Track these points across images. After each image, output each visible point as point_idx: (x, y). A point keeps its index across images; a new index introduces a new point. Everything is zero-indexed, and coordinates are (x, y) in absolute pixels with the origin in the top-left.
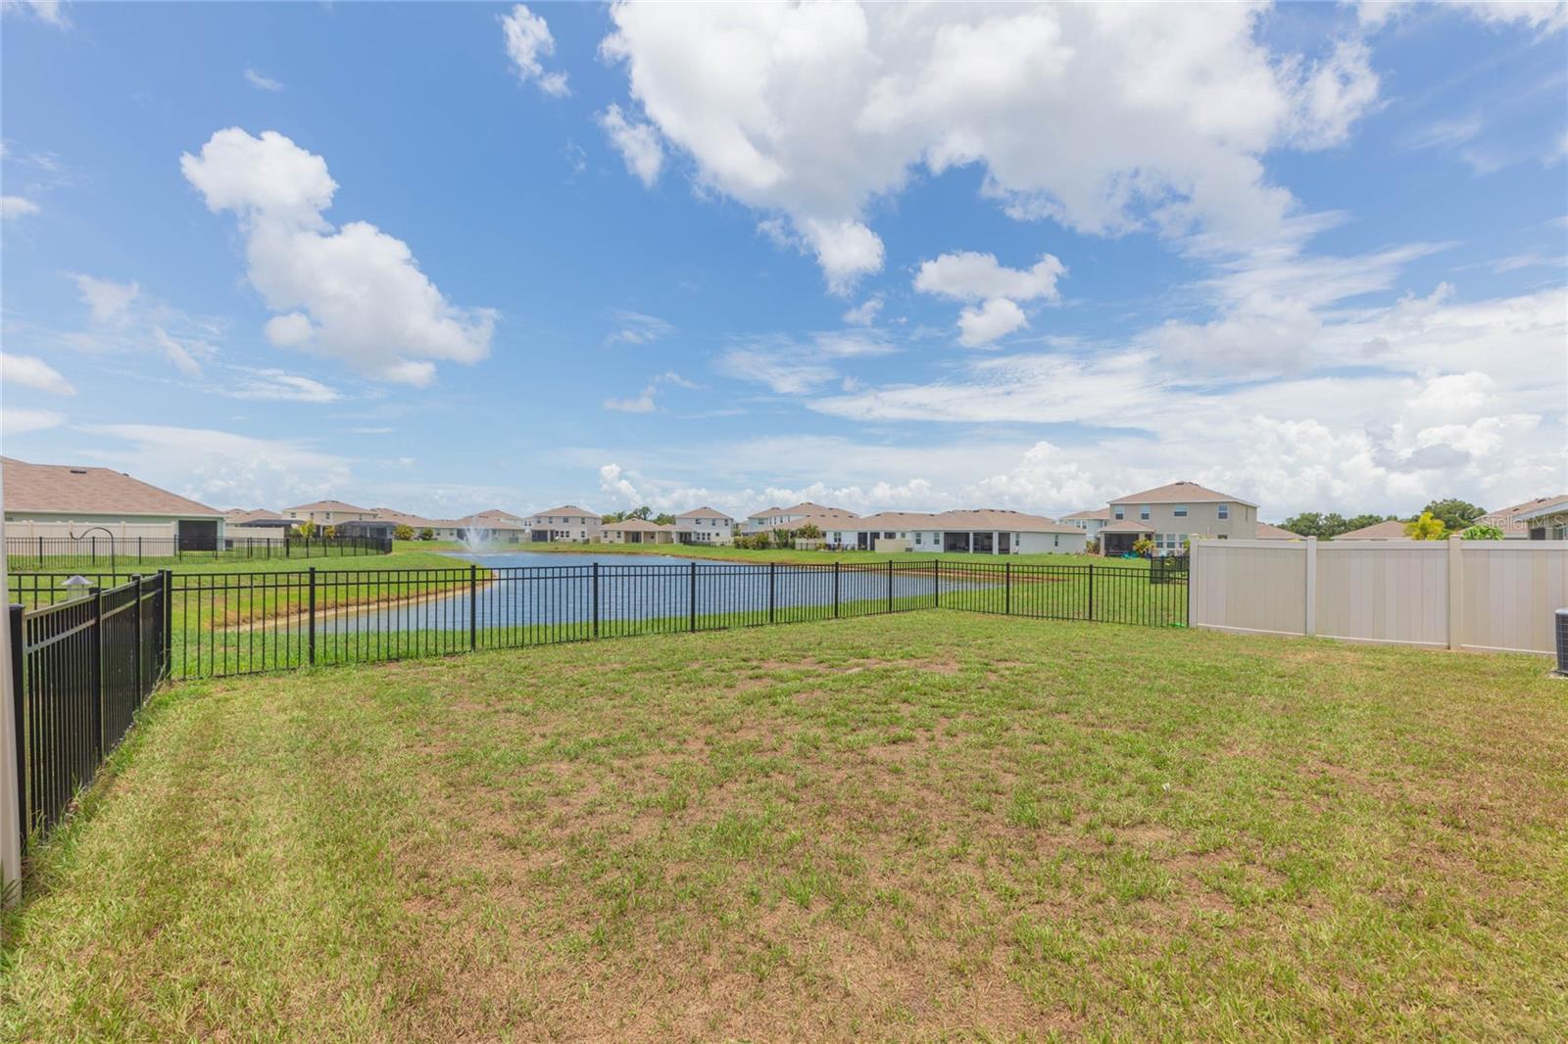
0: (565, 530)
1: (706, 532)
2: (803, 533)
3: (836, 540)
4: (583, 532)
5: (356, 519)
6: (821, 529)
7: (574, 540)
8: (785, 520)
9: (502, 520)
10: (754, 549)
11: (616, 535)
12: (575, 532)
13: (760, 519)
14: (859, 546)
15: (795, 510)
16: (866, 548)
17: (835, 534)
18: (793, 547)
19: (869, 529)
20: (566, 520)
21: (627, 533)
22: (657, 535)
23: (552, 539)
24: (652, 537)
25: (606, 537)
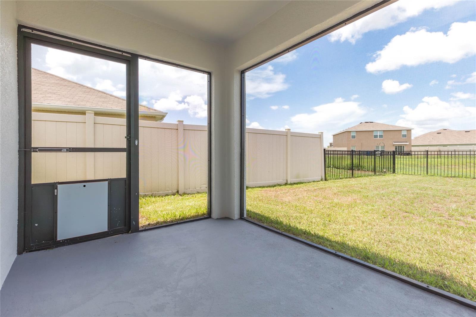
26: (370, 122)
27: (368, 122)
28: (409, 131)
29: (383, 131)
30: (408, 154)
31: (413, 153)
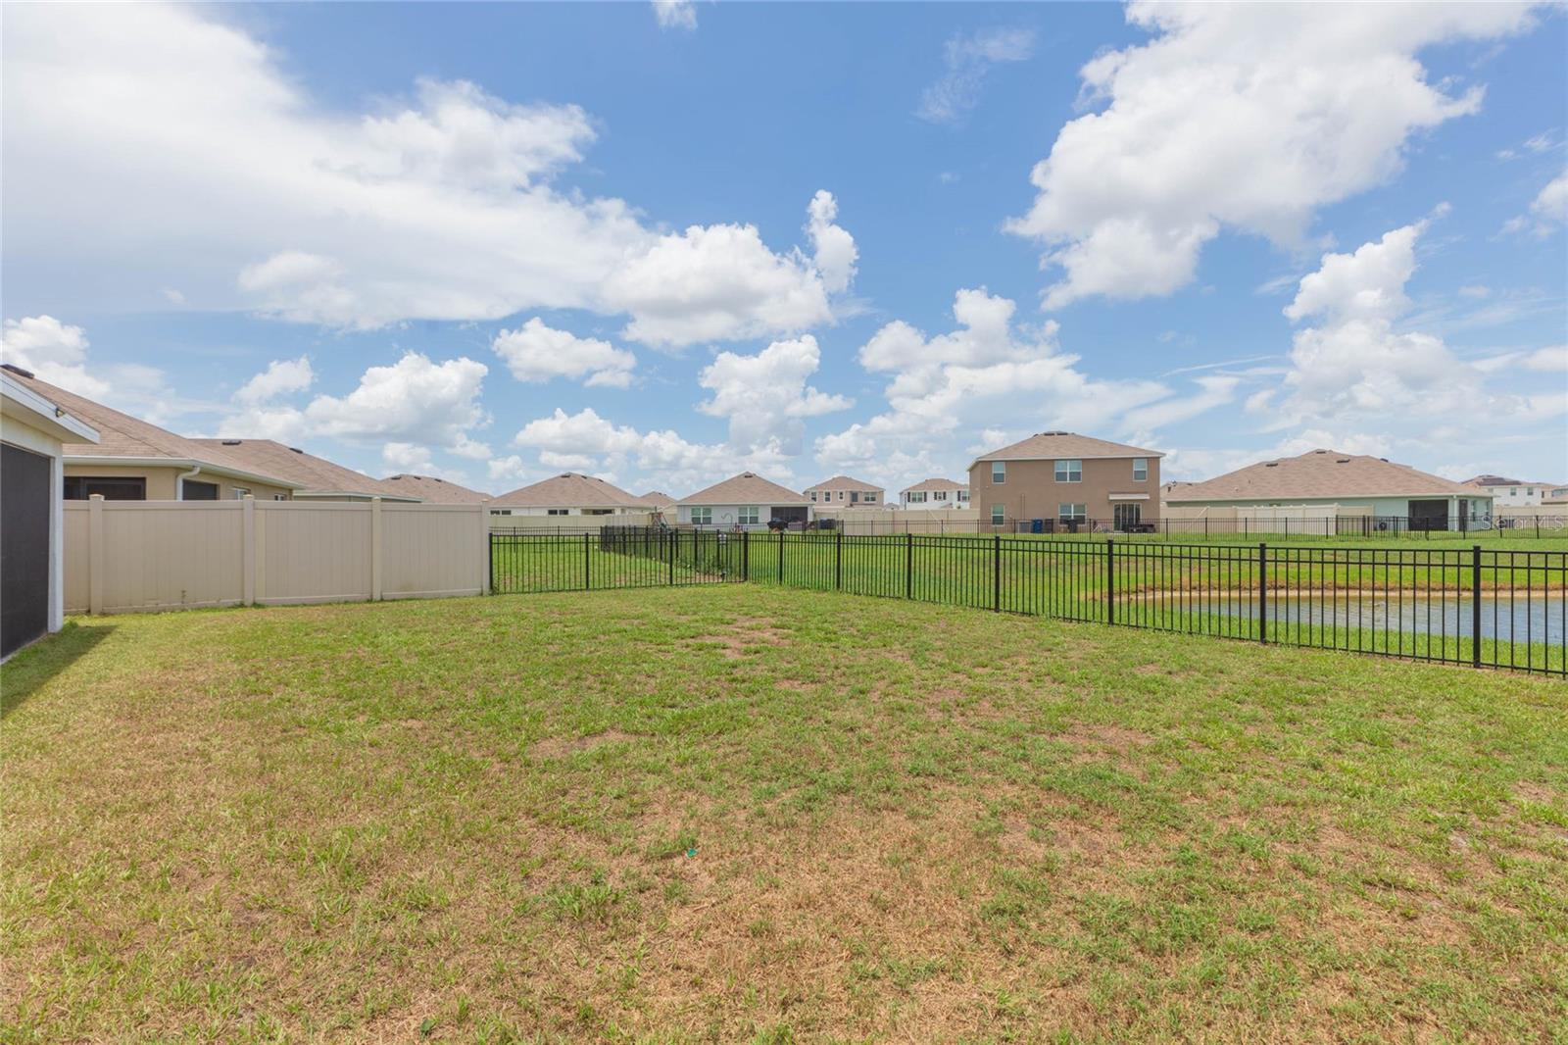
26: (1059, 434)
27: (1053, 435)
28: (1154, 460)
29: (1081, 462)
30: (1148, 528)
31: (1163, 526)
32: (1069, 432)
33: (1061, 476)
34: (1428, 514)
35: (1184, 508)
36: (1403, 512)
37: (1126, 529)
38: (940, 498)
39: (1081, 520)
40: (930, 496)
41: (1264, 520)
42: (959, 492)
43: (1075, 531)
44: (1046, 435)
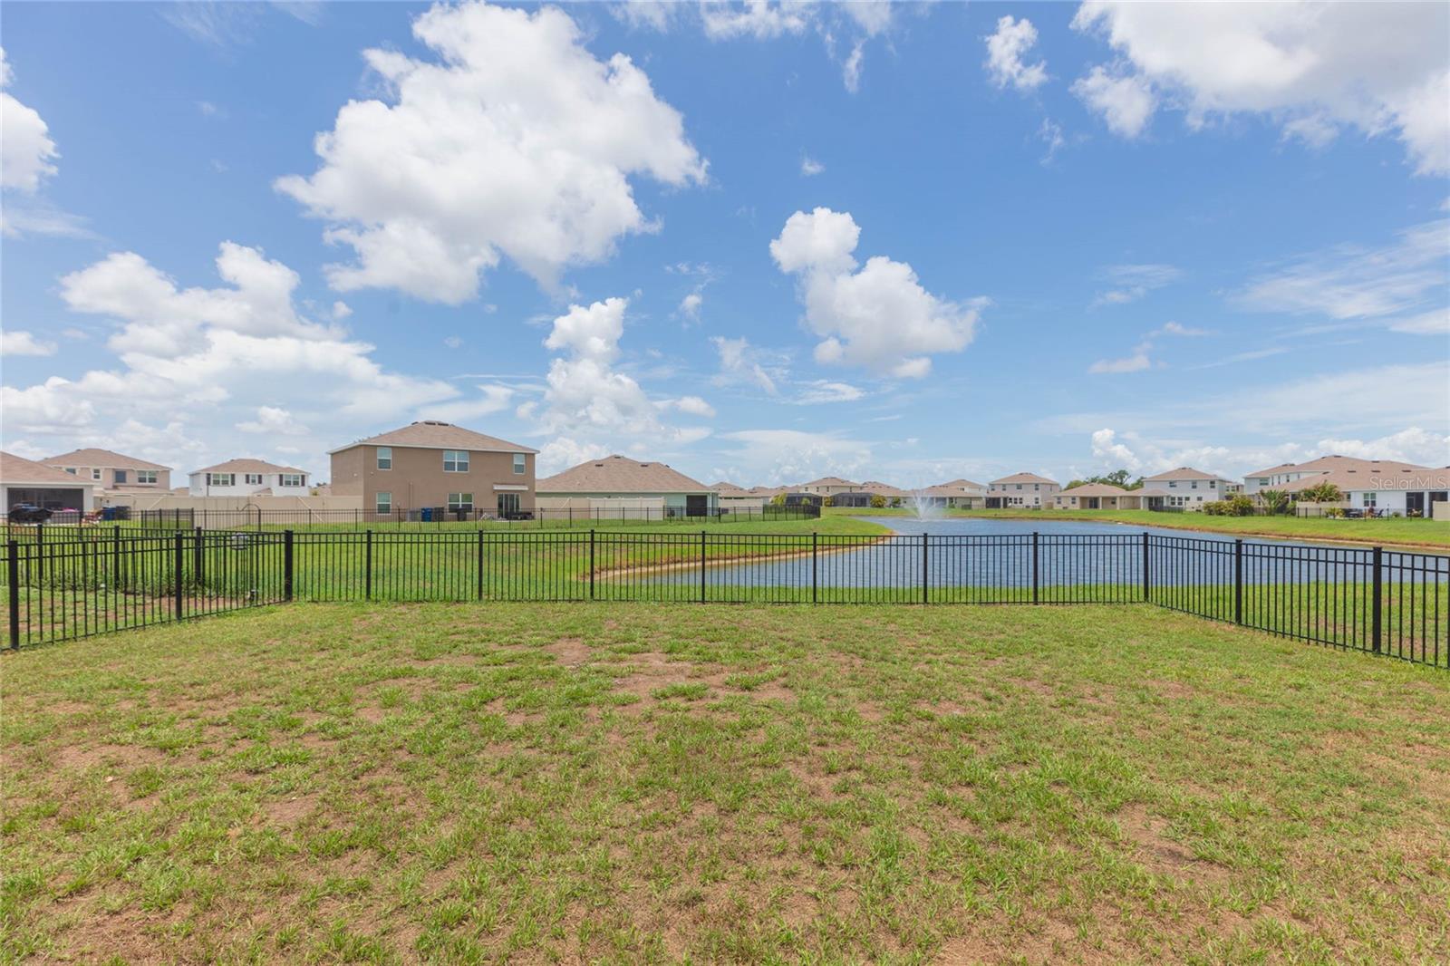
0: (1018, 496)
1: (1184, 495)
2: (1309, 495)
3: (1366, 503)
4: (1037, 499)
5: (847, 491)
6: (1342, 488)
7: (1028, 507)
8: (1293, 478)
9: (967, 490)
10: (1231, 515)
11: (1070, 501)
12: (1029, 499)
13: (1261, 479)
14: (1409, 510)
15: (1309, 466)
16: (1421, 515)
17: (1366, 495)
18: (1293, 512)
19: (1426, 488)
20: (1019, 487)
21: (1083, 499)
22: (1118, 501)
23: (1005, 506)
24: (1114, 503)
25: (1059, 503)
26: (439, 424)
27: (434, 424)
28: (530, 456)
29: (466, 453)
30: (527, 515)
31: (537, 515)
32: (450, 423)
33: (450, 466)
34: (697, 505)
35: (553, 498)
36: (683, 503)
37: (508, 517)
38: (254, 481)
39: (468, 508)
40: (240, 479)
41: (612, 510)
42: (281, 476)
43: (465, 519)
44: (427, 423)
